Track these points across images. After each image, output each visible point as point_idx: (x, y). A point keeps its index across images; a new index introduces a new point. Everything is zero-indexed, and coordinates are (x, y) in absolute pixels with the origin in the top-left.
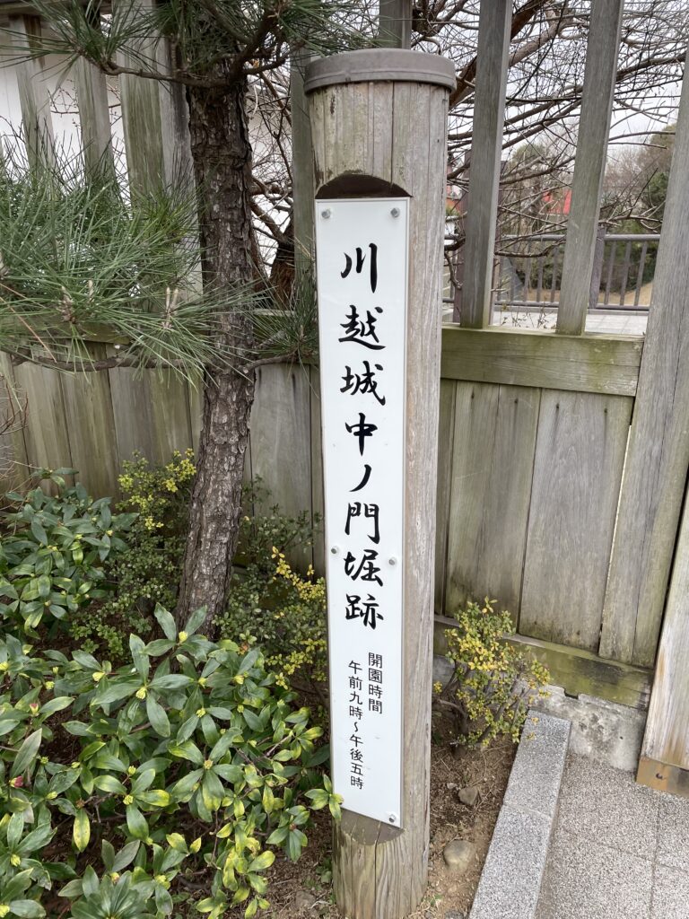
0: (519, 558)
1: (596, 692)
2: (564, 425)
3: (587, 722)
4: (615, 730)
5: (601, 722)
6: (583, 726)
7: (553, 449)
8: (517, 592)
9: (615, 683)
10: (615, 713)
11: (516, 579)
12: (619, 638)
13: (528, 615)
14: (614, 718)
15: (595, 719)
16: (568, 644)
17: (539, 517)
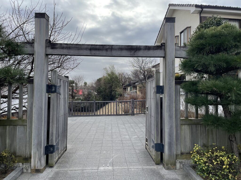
0: (15, 147)
1: (26, 162)
2: (20, 129)
3: (25, 167)
4: (28, 167)
5: (27, 166)
6: (25, 168)
7: (19, 132)
8: (16, 152)
9: (28, 160)
10: (28, 164)
11: (15, 150)
12: (28, 154)
13: (17, 154)
14: (28, 165)
15: (26, 166)
16: (23, 157)
17: (18, 141)
